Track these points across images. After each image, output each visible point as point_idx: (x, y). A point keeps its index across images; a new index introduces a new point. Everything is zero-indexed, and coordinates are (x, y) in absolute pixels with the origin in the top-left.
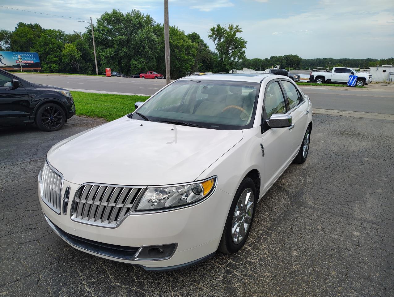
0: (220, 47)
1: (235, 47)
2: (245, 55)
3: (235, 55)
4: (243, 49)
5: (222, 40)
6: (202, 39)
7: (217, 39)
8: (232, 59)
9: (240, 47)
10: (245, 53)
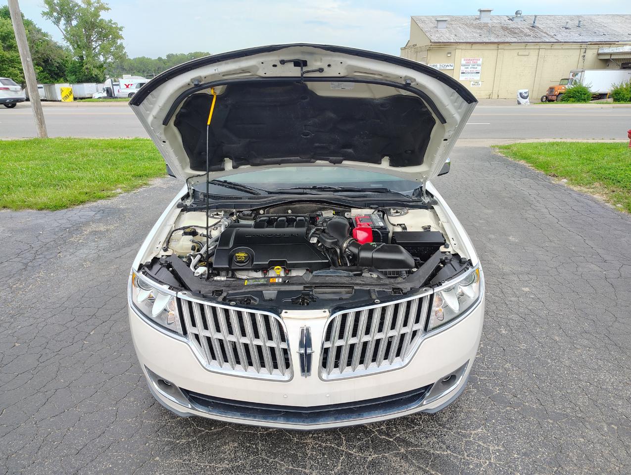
0: (74, 35)
1: (102, 36)
2: (124, 51)
3: (105, 51)
4: (119, 42)
5: (74, 23)
6: (30, 19)
7: (63, 21)
8: (102, 58)
9: (111, 36)
10: (123, 48)
